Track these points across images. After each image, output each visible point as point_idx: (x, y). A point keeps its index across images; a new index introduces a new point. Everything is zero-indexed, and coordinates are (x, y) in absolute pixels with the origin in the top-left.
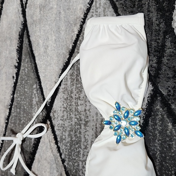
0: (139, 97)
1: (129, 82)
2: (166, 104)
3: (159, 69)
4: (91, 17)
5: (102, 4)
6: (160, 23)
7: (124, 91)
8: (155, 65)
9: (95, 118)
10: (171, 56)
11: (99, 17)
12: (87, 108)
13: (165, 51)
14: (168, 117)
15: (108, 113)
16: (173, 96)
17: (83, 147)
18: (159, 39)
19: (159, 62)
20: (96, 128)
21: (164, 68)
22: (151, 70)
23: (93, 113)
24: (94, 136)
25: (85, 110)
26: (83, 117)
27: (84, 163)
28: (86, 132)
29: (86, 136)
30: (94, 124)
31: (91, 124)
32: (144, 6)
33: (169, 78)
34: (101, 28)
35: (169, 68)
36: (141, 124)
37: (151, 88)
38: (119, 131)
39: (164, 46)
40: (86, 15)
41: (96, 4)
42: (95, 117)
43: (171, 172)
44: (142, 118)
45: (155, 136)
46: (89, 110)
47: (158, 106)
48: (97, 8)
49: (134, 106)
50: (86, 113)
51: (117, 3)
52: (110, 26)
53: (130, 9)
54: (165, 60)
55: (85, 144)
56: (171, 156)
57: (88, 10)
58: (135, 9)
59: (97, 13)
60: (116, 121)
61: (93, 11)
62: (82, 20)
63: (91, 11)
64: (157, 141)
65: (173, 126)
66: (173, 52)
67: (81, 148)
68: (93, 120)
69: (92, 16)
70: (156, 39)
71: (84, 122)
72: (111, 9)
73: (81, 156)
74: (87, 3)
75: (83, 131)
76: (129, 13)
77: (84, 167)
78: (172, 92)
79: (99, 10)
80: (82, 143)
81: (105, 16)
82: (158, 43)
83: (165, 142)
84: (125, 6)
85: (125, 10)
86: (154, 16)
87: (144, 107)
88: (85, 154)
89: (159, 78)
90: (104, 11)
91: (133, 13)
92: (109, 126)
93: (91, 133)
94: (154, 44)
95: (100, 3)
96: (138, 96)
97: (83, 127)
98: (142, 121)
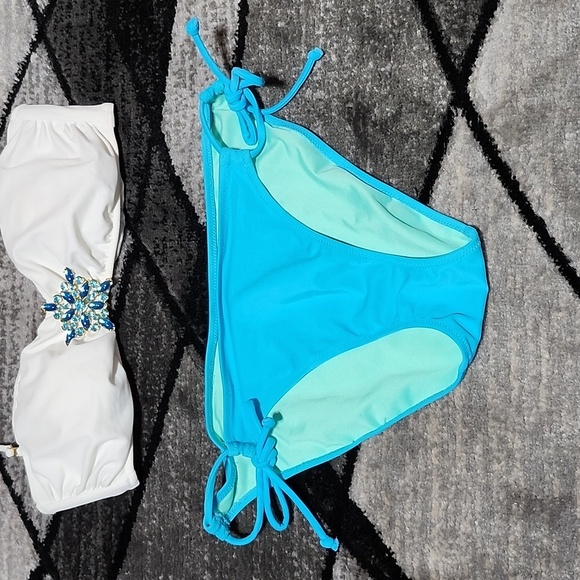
0: (106, 257)
1: (85, 230)
2: (152, 269)
3: (140, 206)
4: (22, 103)
5: (41, 79)
6: (142, 124)
7: (74, 245)
8: (134, 199)
9: (31, 303)
10: (159, 184)
11: (38, 103)
12: (17, 283)
13: (150, 174)
14: (156, 292)
15: (51, 290)
16: (162, 254)
17: (9, 360)
18: (141, 153)
19: (141, 194)
20: (34, 320)
21: (149, 205)
22: (129, 209)
23: (28, 294)
24: (30, 337)
25: (13, 287)
26: (8, 302)
27: (10, 391)
28: (14, 330)
29: (14, 339)
30: (31, 314)
31: (24, 314)
32: (115, 89)
33: (156, 223)
34: (39, 126)
35: (158, 204)
36: (113, 308)
37: (130, 240)
38: (72, 321)
39: (148, 165)
40: (12, 98)
41: (30, 78)
42: (31, 300)
43: (159, 386)
44: (114, 297)
45: (135, 326)
46: (20, 288)
47: (140, 273)
48: (33, 87)
49: (98, 273)
50: (15, 294)
51: (68, 79)
52: (54, 124)
53: (92, 94)
54: (150, 191)
55: (14, 354)
56: (159, 359)
57: (17, 87)
58: (100, 94)
59: (32, 96)
60: (66, 302)
61: (24, 90)
62: (6, 107)
63: (22, 89)
64: (137, 335)
65: (163, 307)
66: (163, 177)
67: (5, 363)
68: (29, 306)
69: (24, 101)
70: (136, 153)
71: (11, 312)
72: (59, 90)
73: (6, 377)
74: (13, 74)
75: (8, 329)
76: (91, 100)
77: (10, 399)
78: (161, 247)
79: (37, 91)
80: (7, 353)
81: (47, 102)
82: (139, 159)
83: (150, 336)
84: (83, 87)
85: (83, 95)
86: (133, 110)
87: (118, 275)
88: (13, 373)
89: (142, 222)
90: (46, 92)
91: (96, 101)
92: (53, 313)
93: (25, 331)
94: (133, 161)
95: (38, 77)
96: (104, 256)
97: (8, 320)
98: (114, 302)
